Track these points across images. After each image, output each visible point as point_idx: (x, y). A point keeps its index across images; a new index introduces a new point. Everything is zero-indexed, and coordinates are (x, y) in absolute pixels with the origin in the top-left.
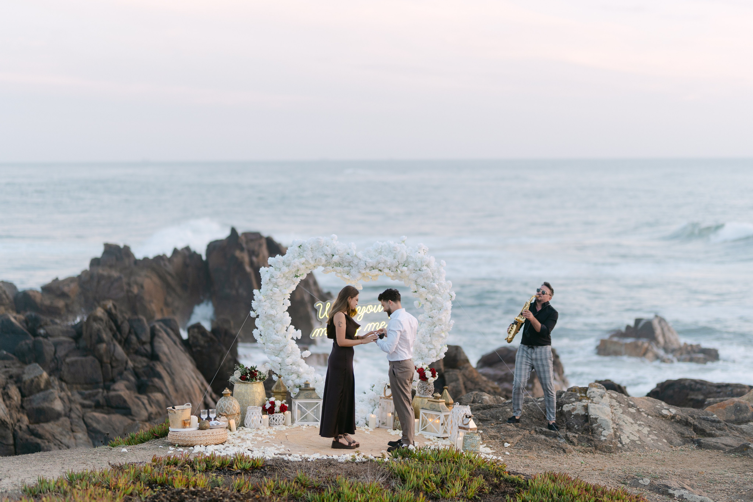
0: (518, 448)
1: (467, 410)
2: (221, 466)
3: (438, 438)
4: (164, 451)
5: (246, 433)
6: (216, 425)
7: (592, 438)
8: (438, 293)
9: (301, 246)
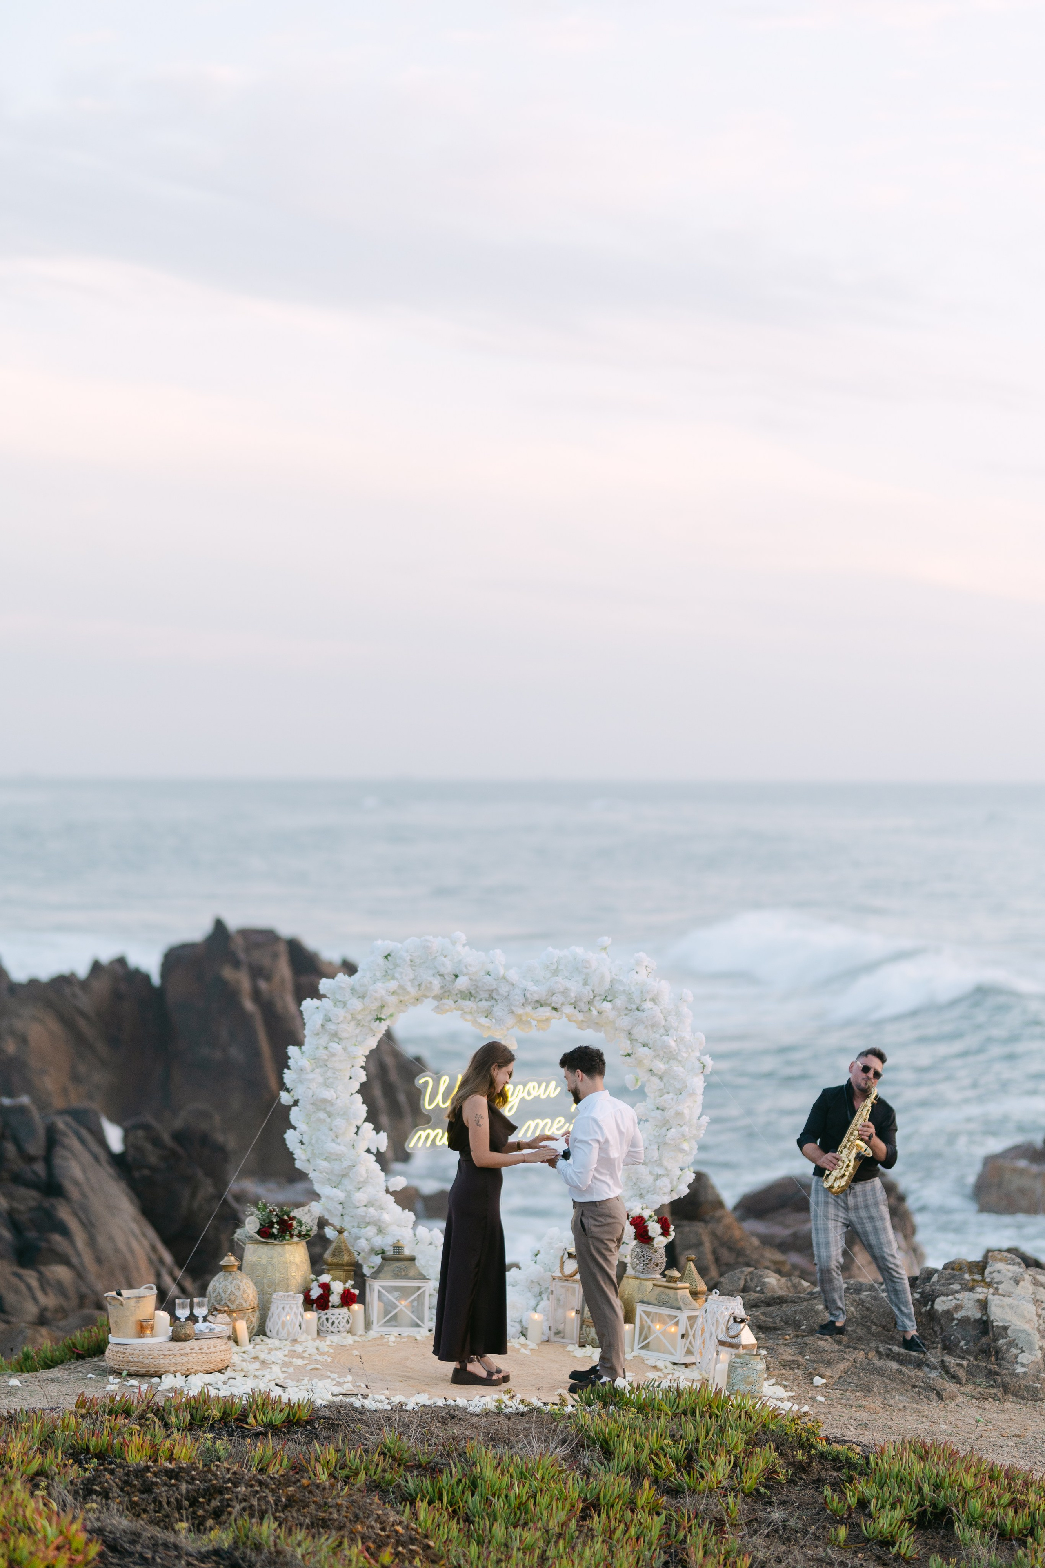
0: (843, 1388)
1: (736, 1306)
2: (222, 1418)
3: (675, 1364)
4: (99, 1385)
5: (270, 1349)
6: (207, 1331)
7: (997, 1370)
8: (677, 1060)
9: (389, 955)
